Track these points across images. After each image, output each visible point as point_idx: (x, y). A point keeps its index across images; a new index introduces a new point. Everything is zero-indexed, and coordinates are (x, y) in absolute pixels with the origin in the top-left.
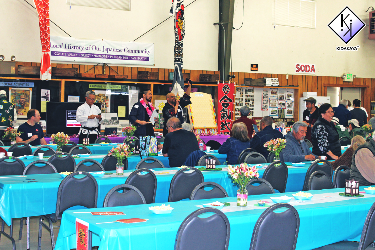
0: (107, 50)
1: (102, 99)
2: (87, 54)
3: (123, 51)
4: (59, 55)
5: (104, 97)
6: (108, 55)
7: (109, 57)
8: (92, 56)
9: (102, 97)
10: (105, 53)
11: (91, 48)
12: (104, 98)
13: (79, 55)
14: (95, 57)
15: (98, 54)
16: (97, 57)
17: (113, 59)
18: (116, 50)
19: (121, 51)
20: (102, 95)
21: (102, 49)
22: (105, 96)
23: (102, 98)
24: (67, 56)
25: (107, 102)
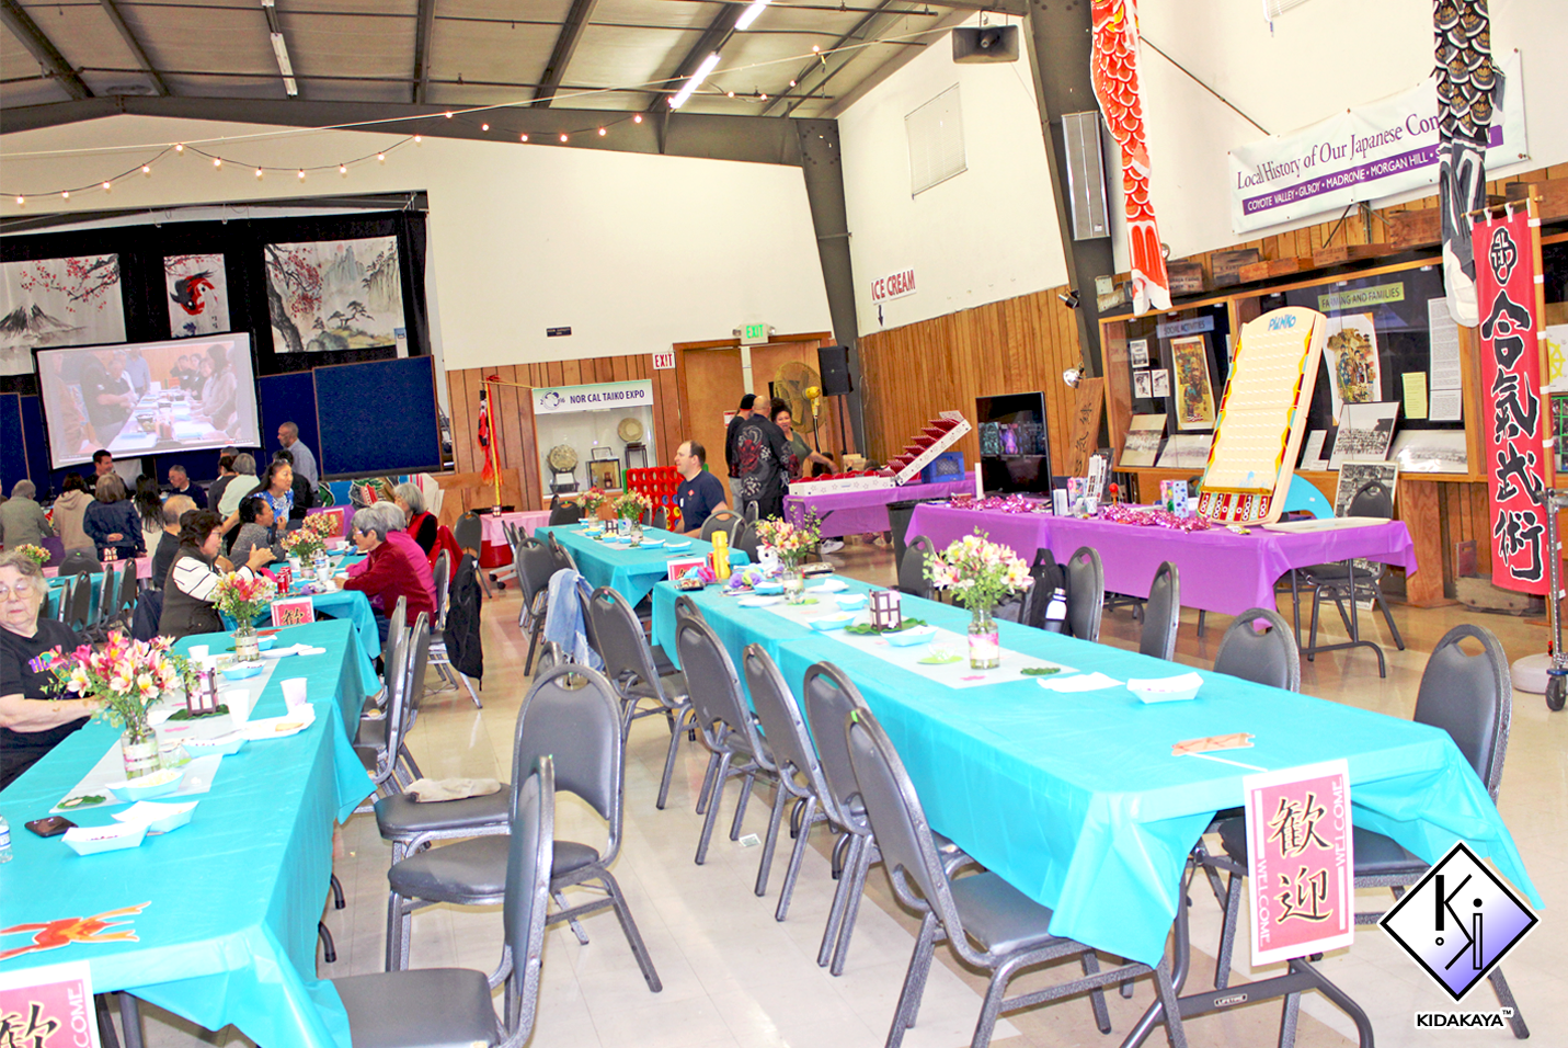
0: (1363, 146)
1: (1355, 349)
2: (1310, 182)
3: (1404, 134)
4: (1258, 210)
5: (1359, 340)
6: (1367, 167)
7: (1370, 172)
8: (1323, 185)
9: (1353, 340)
10: (1359, 160)
11: (1317, 158)
12: (1358, 344)
13: (1295, 194)
14: (1331, 189)
15: (1336, 175)
16: (1336, 188)
17: (1379, 176)
18: (1382, 138)
19: (1399, 135)
20: (1352, 331)
21: (1348, 151)
22: (1362, 335)
23: (1354, 344)
24: (1274, 205)
25: (1369, 359)
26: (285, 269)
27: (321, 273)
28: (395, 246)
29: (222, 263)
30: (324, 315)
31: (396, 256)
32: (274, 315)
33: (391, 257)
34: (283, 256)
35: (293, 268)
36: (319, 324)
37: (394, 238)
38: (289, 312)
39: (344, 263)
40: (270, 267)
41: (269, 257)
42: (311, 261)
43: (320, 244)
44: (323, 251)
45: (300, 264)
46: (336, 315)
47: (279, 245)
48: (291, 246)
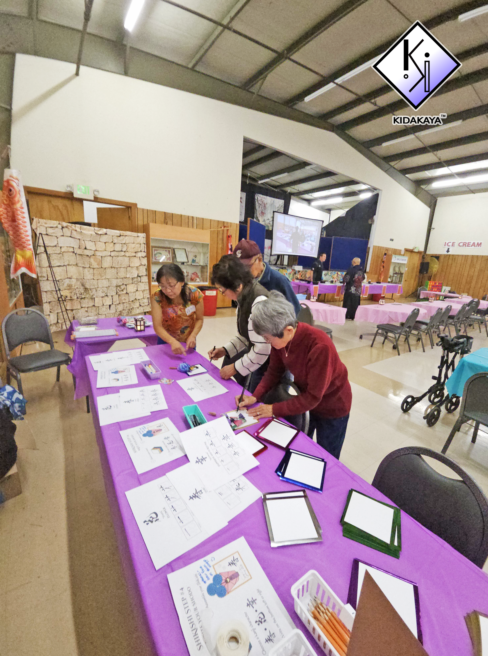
26: (259, 202)
27: (267, 206)
28: (283, 203)
29: (245, 196)
30: (266, 218)
31: (283, 206)
32: (255, 215)
33: (282, 206)
34: (259, 198)
35: (261, 203)
36: (264, 221)
37: (283, 201)
38: (258, 216)
39: (272, 204)
40: (256, 200)
41: (256, 198)
42: (265, 202)
43: (268, 197)
44: (268, 200)
45: (262, 202)
46: (268, 219)
47: (259, 195)
48: (261, 195)
